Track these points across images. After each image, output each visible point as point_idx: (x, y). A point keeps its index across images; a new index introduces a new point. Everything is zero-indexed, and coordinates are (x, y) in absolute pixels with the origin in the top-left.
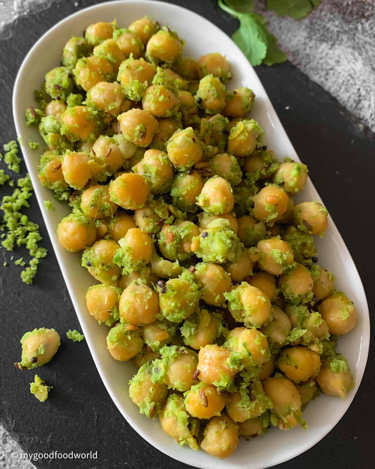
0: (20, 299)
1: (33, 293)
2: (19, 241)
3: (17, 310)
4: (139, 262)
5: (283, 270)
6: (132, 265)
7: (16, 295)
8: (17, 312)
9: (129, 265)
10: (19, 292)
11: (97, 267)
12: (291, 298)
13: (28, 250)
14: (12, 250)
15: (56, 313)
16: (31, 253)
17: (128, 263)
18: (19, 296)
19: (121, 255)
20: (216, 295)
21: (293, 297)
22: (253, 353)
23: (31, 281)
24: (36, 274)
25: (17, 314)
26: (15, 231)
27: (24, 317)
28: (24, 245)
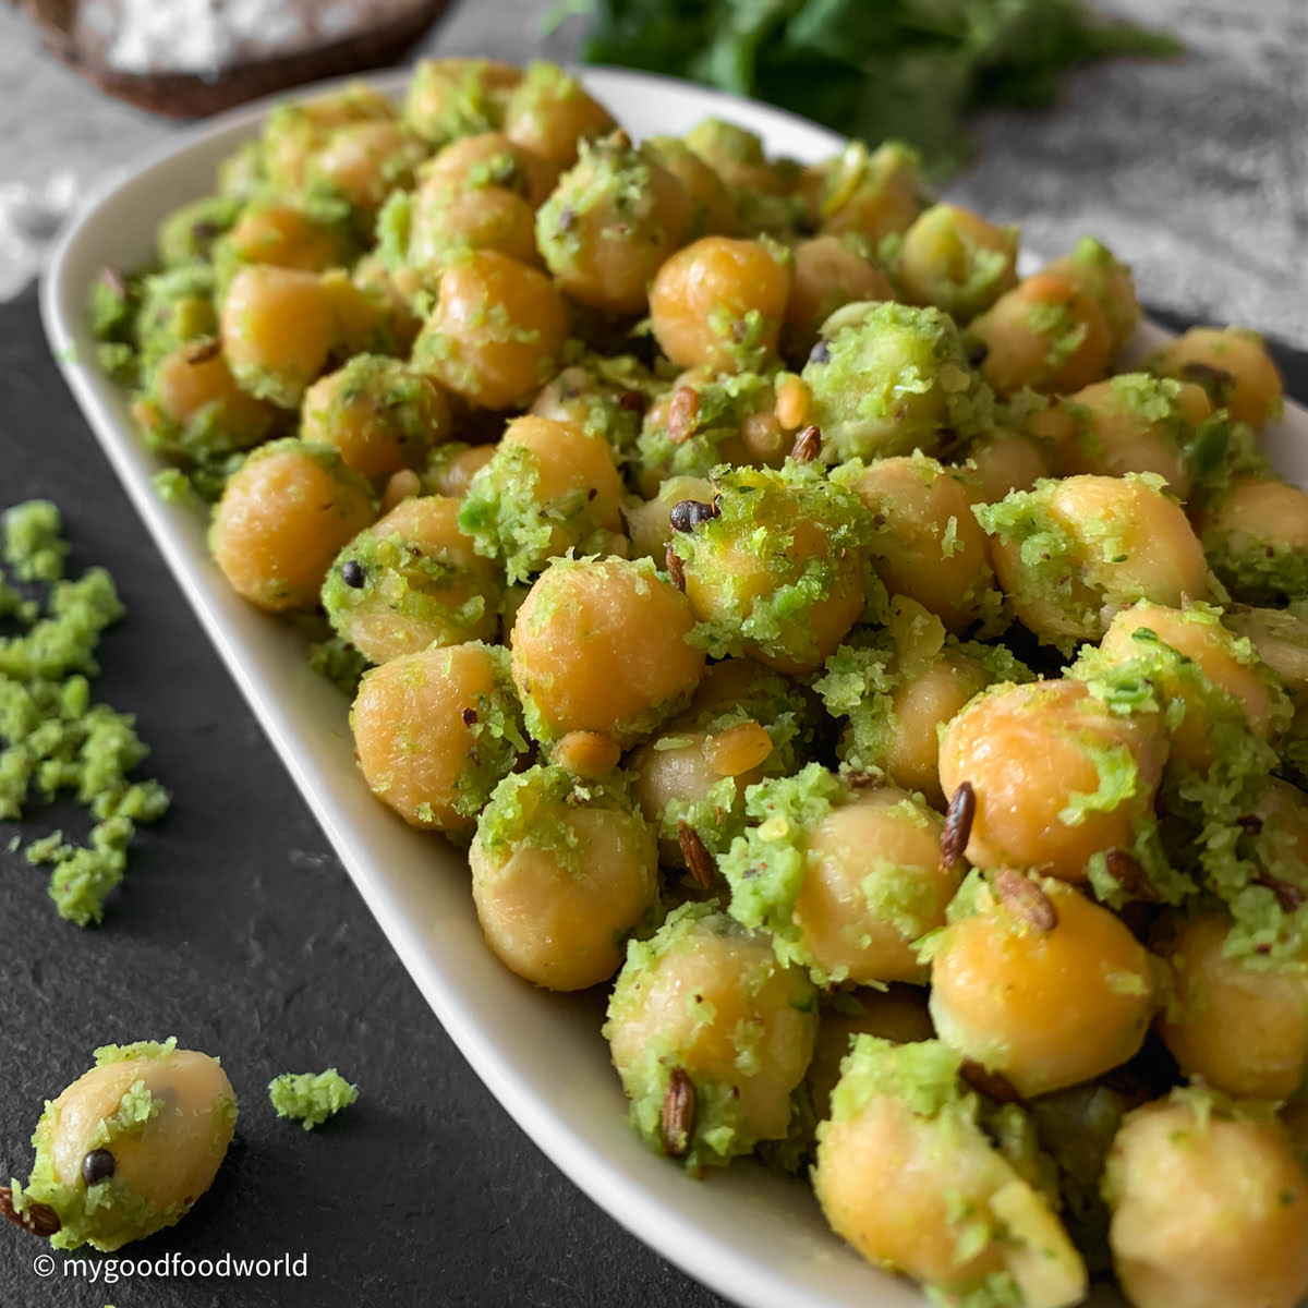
0: (42, 990)
1: (103, 961)
2: (51, 772)
3: (22, 1039)
4: (571, 493)
5: (1188, 463)
6: (542, 514)
7: (26, 979)
8: (22, 1047)
9: (530, 517)
10: (37, 964)
11: (391, 571)
12: (1266, 565)
13: (89, 806)
14: (17, 813)
15: (217, 1024)
16: (101, 806)
17: (523, 511)
18: (37, 979)
19: (489, 497)
20: (944, 526)
21: (1271, 553)
22: (1197, 656)
23: (97, 908)
24: (123, 887)
25: (21, 1054)
26: (34, 739)
27: (56, 1065)
28: (68, 790)
